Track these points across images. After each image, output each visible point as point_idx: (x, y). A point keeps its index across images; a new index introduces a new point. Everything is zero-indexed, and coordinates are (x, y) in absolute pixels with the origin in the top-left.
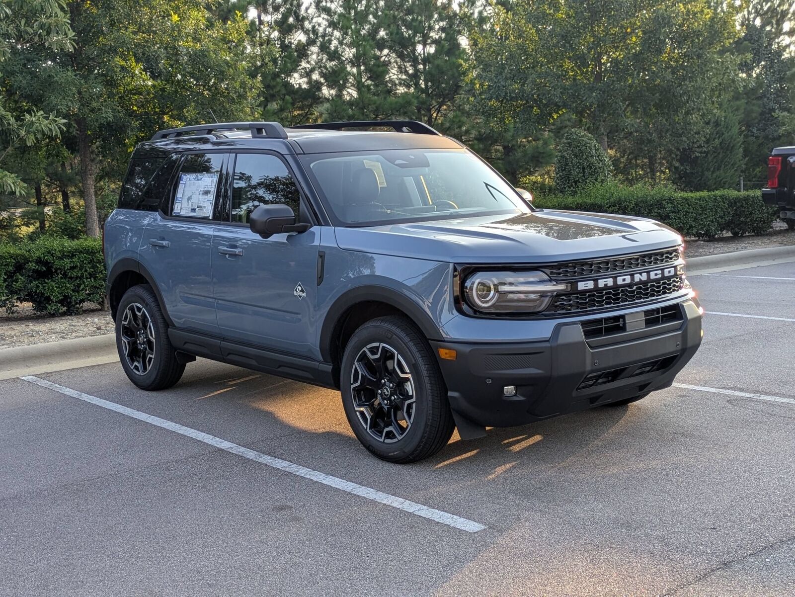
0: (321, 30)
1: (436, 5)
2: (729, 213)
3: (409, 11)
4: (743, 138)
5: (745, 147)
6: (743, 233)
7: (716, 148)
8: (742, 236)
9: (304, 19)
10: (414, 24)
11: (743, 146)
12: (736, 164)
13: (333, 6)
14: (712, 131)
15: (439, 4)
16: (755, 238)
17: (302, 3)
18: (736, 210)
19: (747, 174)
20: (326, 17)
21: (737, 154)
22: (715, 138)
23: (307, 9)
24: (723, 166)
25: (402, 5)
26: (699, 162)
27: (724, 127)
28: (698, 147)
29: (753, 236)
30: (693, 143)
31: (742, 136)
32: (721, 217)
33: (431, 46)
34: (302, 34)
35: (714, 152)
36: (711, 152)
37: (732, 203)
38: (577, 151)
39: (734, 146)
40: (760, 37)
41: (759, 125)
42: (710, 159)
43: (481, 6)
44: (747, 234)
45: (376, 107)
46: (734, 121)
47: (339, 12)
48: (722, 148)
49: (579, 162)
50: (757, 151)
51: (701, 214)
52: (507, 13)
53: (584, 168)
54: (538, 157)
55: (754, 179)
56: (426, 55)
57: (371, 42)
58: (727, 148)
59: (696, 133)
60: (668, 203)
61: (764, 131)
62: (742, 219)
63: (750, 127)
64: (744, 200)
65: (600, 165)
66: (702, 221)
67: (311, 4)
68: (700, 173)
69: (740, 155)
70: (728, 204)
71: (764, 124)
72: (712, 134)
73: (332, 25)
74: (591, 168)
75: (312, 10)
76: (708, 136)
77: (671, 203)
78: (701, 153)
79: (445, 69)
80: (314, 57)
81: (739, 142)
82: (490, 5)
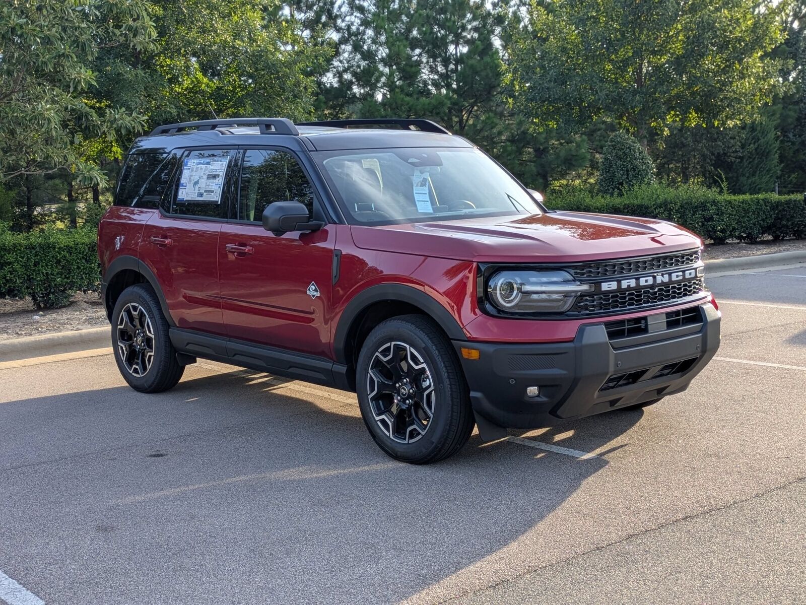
0: (354, 28)
1: (469, 4)
2: (771, 216)
3: (443, 11)
4: (780, 144)
5: (781, 153)
6: (783, 237)
7: (751, 153)
8: (783, 240)
9: (337, 16)
10: (448, 24)
11: (779, 152)
12: (771, 170)
13: (365, 4)
14: (748, 136)
15: (471, 3)
16: (796, 241)
17: (336, 1)
18: (778, 213)
19: (782, 181)
20: (358, 15)
21: (773, 160)
22: (750, 143)
23: (340, 7)
24: (758, 172)
25: (435, 4)
26: (734, 167)
27: (759, 132)
28: (733, 152)
29: (794, 239)
30: (729, 147)
31: (778, 142)
32: (763, 220)
33: (463, 46)
34: (335, 32)
35: (750, 157)
36: (747, 157)
37: (774, 206)
38: (621, 153)
39: (769, 152)
40: (798, 40)
41: (795, 130)
42: (746, 164)
43: (515, 6)
44: (788, 238)
45: (409, 108)
46: (770, 126)
47: (373, 10)
48: (757, 154)
49: (623, 165)
50: (792, 157)
51: (743, 216)
52: (548, 14)
53: (628, 171)
54: (571, 160)
55: (789, 186)
56: (458, 54)
57: (405, 42)
58: (763, 154)
59: (731, 138)
60: (712, 205)
61: (800, 136)
62: (784, 222)
63: (786, 132)
64: (786, 204)
65: (644, 168)
66: (744, 223)
67: (344, 2)
68: (734, 179)
69: (775, 161)
70: (770, 208)
71: (800, 130)
72: (747, 139)
73: (365, 23)
74: (635, 170)
75: (345, 9)
76: (743, 141)
77: (715, 206)
78: (736, 158)
79: (479, 69)
80: (346, 55)
81: (774, 148)
82: (524, 4)
